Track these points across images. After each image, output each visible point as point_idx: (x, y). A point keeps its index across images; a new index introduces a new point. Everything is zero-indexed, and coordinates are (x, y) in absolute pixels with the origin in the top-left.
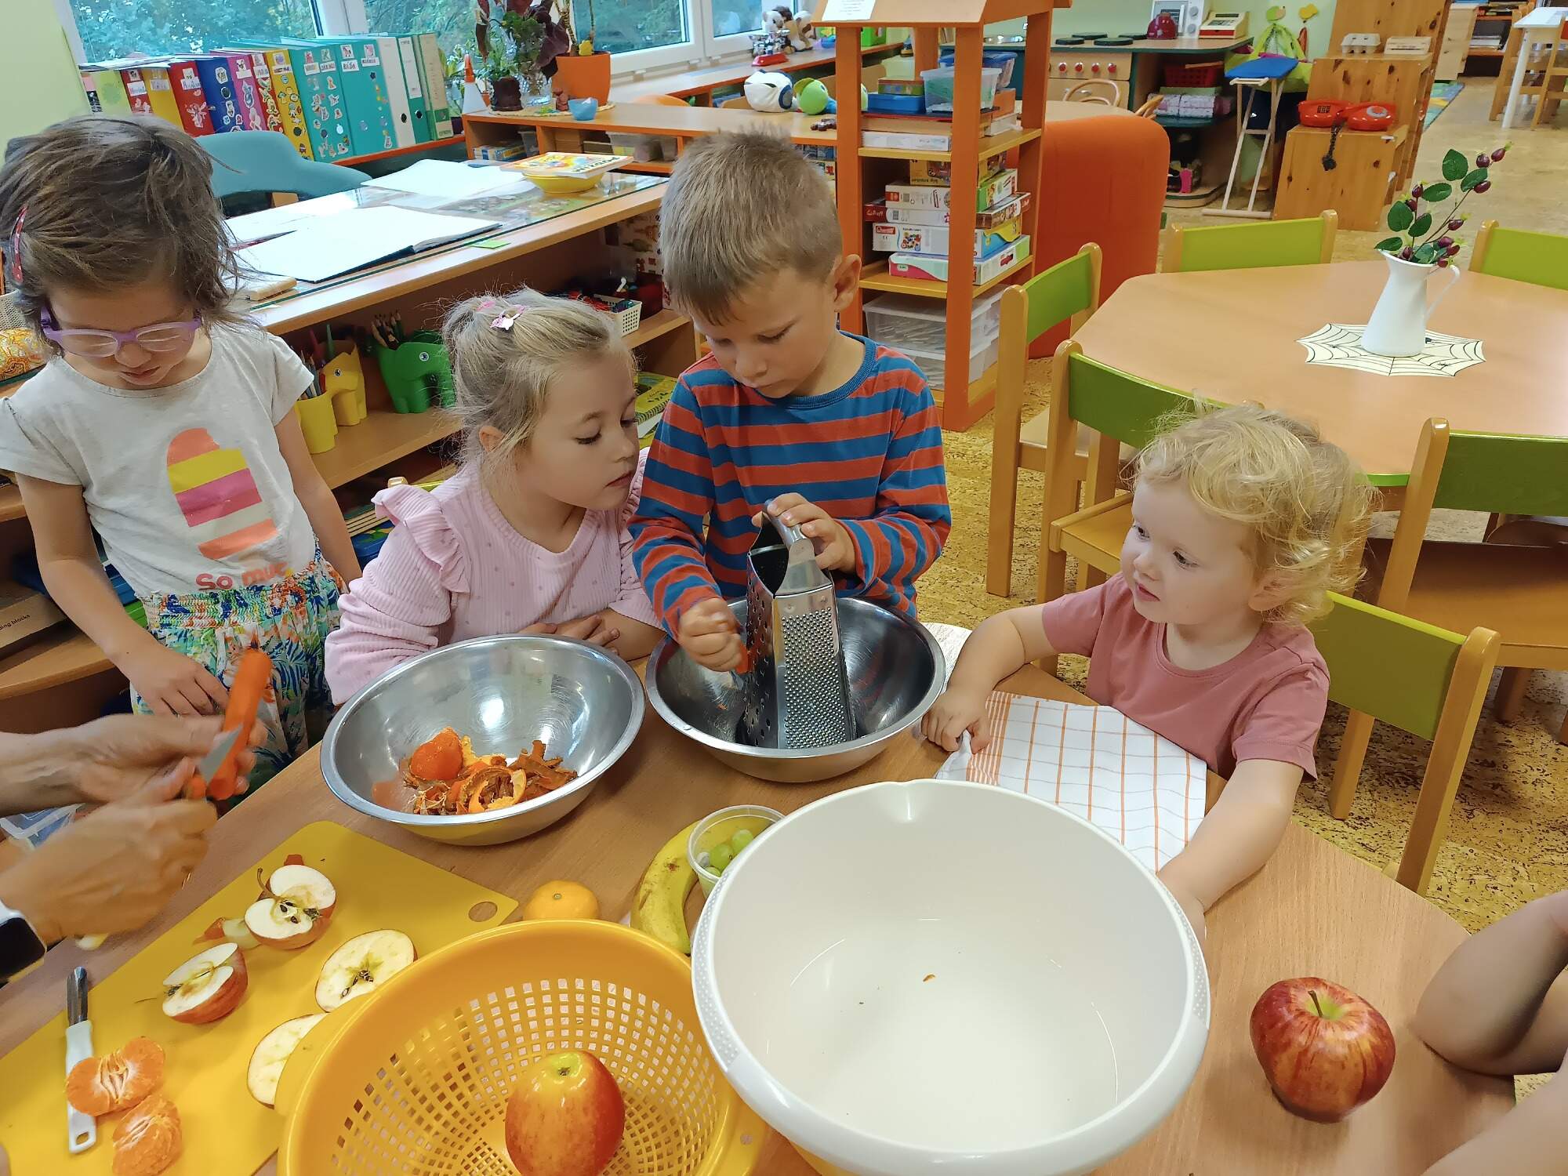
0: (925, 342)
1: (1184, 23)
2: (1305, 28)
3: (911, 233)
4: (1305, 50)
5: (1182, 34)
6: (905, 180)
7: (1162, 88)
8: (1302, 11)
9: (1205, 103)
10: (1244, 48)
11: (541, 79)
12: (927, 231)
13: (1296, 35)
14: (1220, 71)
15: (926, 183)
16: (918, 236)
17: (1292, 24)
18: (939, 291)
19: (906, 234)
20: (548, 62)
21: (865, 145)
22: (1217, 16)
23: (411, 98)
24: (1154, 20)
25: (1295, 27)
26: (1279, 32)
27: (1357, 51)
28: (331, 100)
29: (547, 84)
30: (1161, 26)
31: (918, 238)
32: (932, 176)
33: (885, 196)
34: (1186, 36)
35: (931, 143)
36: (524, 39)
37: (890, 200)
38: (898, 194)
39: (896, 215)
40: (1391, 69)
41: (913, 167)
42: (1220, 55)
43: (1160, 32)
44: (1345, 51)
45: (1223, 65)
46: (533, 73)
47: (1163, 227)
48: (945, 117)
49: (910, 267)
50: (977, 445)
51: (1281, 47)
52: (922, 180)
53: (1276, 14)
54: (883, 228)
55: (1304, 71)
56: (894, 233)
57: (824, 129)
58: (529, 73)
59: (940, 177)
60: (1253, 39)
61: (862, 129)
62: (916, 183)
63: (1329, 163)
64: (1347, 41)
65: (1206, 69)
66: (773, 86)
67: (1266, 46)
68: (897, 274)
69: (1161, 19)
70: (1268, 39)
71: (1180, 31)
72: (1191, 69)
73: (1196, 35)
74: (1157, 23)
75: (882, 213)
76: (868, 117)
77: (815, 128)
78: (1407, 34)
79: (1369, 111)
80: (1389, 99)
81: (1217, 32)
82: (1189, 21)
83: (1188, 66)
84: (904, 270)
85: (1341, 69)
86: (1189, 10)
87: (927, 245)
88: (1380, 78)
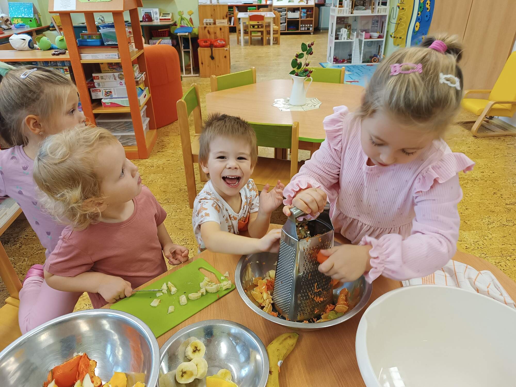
0: (123, 129)
1: (154, 16)
2: (190, 18)
3: (107, 91)
4: (192, 24)
5: (154, 20)
6: (99, 71)
7: (152, 38)
8: (188, 12)
9: (169, 42)
10: (175, 24)
12: (114, 89)
13: (189, 19)
14: (169, 32)
15: (109, 72)
16: (110, 91)
17: (187, 17)
18: (127, 110)
19: (105, 91)
21: (82, 59)
22: (163, 14)
24: (143, 16)
25: (188, 17)
26: (183, 19)
27: (208, 24)
30: (146, 18)
31: (111, 92)
32: (110, 69)
33: (94, 78)
34: (155, 21)
35: (110, 56)
37: (95, 79)
38: (98, 77)
39: (99, 85)
40: (221, 29)
41: (101, 66)
42: (168, 26)
43: (147, 20)
44: (205, 24)
45: (170, 30)
47: (182, 80)
48: (115, 46)
49: (111, 103)
50: (156, 162)
51: (185, 23)
52: (107, 71)
53: (181, 14)
54: (95, 90)
55: (195, 31)
56: (100, 91)
57: (58, 55)
59: (114, 69)
60: (176, 21)
61: (80, 53)
62: (104, 72)
63: (212, 58)
64: (205, 21)
65: (165, 31)
66: (24, 40)
67: (181, 23)
68: (106, 106)
69: (146, 15)
70: (181, 21)
71: (153, 19)
72: (161, 32)
73: (159, 20)
74: (145, 17)
75: (92, 85)
76: (80, 48)
77: (54, 54)
78: (221, 19)
79: (219, 41)
80: (222, 37)
81: (165, 19)
82: (155, 16)
83: (159, 30)
84: (108, 104)
85: (206, 29)
86: (154, 12)
87: (115, 94)
88: (218, 32)
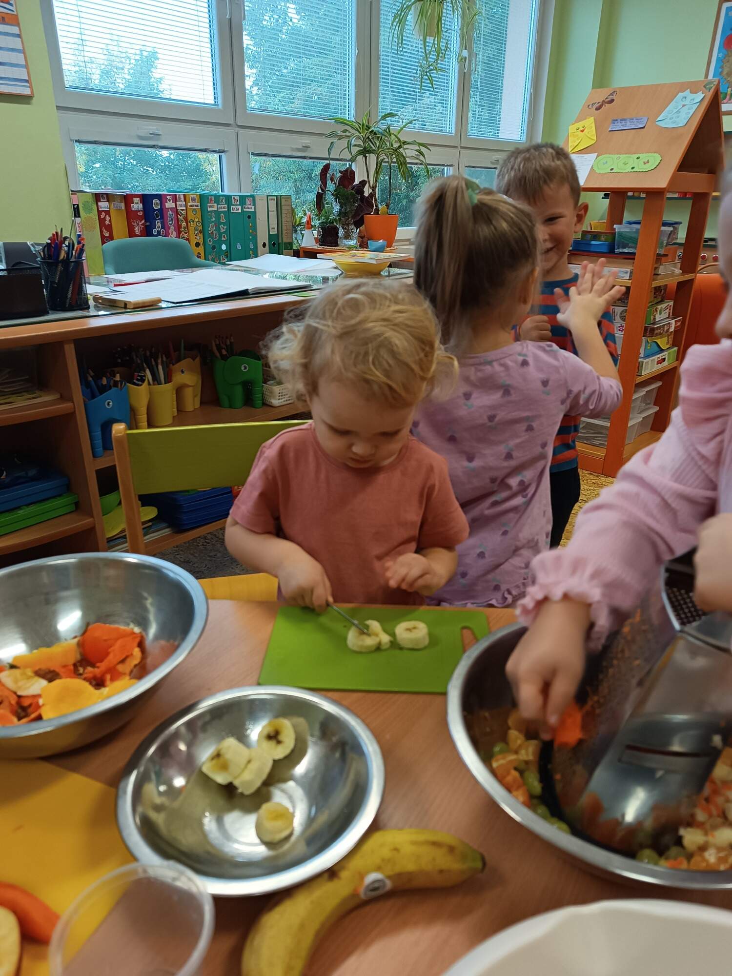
11: (353, 229)
20: (358, 218)
23: (271, 233)
28: (222, 229)
29: (355, 232)
36: (345, 204)
46: (348, 225)
58: (345, 226)
